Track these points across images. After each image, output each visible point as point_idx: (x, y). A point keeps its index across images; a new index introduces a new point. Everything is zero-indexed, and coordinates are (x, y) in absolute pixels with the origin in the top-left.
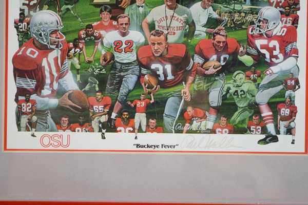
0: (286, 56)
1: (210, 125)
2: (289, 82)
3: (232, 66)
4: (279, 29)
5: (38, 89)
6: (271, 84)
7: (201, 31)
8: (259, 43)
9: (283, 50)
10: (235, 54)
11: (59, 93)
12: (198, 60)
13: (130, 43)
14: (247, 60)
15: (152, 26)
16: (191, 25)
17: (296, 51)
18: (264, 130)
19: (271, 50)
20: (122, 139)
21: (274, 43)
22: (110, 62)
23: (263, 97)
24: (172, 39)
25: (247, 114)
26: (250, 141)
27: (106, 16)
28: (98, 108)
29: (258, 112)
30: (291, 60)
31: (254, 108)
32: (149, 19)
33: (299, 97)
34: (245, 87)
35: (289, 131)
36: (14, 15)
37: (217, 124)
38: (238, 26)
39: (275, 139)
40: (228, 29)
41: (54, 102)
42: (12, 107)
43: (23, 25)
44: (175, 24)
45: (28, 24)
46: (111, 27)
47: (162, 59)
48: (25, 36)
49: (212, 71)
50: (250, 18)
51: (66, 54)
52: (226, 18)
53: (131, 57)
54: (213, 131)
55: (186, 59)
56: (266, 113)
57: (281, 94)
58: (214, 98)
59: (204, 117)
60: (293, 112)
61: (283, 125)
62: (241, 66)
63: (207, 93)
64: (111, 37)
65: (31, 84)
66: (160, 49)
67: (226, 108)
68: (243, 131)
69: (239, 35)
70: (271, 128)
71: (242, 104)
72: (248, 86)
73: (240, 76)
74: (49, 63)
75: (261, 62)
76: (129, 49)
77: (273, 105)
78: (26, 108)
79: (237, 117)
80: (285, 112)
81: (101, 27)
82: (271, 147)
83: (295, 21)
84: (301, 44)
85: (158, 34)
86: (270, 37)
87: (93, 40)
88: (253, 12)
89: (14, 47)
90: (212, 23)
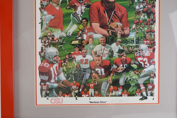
0: (150, 64)
1: (120, 93)
2: (152, 75)
3: (129, 69)
4: (147, 53)
5: (49, 80)
6: (145, 76)
7: (116, 55)
8: (139, 59)
9: (149, 62)
10: (130, 64)
11: (58, 82)
12: (115, 66)
13: (87, 60)
14: (135, 66)
15: (96, 53)
16: (112, 52)
17: (154, 62)
18: (142, 95)
19: (144, 62)
20: (84, 100)
21: (145, 59)
23: (141, 81)
24: (104, 58)
25: (135, 88)
26: (136, 99)
27: (77, 49)
28: (74, 87)
29: (139, 87)
30: (152, 66)
31: (138, 86)
32: (95, 50)
33: (156, 81)
34: (134, 77)
35: (152, 95)
36: (39, 49)
38: (131, 52)
39: (146, 98)
40: (127, 54)
41: (56, 85)
42: (39, 87)
43: (42, 54)
44: (105, 52)
45: (45, 53)
46: (79, 54)
47: (100, 67)
48: (43, 58)
49: (120, 71)
50: (135, 49)
51: (60, 65)
52: (126, 49)
53: (87, 66)
54: (121, 96)
55: (110, 66)
56: (143, 87)
57: (149, 80)
58: (122, 82)
59: (118, 90)
60: (153, 87)
61: (149, 92)
62: (132, 69)
63: (118, 80)
64: (79, 58)
65: (46, 78)
66: (99, 62)
67: (127, 86)
68: (133, 95)
69: (132, 56)
70: (144, 93)
71: (133, 84)
72: (135, 77)
73: (132, 73)
74: (53, 69)
75: (140, 67)
76: (86, 63)
77: (145, 84)
78: (45, 88)
79: (131, 90)
80: (150, 87)
81: (75, 54)
82: (145, 101)
83: (154, 50)
84: (156, 59)
85: (99, 56)
86: (144, 57)
87: (72, 59)
88: (137, 47)
89: (39, 63)
90: (120, 51)
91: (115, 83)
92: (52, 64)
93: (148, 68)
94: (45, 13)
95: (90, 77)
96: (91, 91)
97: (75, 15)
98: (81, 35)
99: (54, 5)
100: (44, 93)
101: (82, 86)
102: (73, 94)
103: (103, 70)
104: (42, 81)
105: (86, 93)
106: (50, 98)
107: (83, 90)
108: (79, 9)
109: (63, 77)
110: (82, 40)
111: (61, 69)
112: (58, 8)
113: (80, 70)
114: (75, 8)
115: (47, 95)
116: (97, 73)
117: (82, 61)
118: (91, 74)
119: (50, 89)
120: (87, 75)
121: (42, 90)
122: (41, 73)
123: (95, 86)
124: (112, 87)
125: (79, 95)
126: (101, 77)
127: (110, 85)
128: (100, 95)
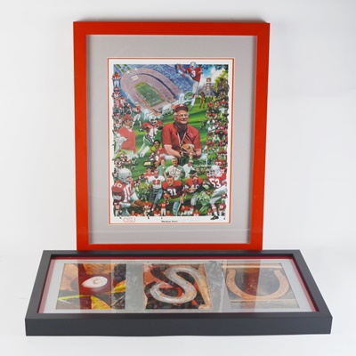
0: (222, 185)
1: (191, 213)
2: (223, 195)
3: (200, 189)
4: (219, 174)
5: (122, 200)
6: (216, 196)
7: (188, 176)
8: (211, 180)
9: (220, 183)
10: (201, 185)
11: (130, 201)
12: (186, 187)
13: (159, 181)
14: (206, 187)
15: (168, 174)
16: (184, 173)
17: (226, 183)
18: (213, 214)
19: (216, 183)
20: (156, 219)
21: (217, 180)
22: (151, 189)
23: (212, 201)
24: (176, 179)
25: (206, 208)
26: (207, 219)
27: (149, 170)
28: (146, 207)
30: (224, 186)
31: (209, 206)
32: (166, 171)
33: (227, 201)
34: (205, 198)
35: (223, 214)
36: (112, 171)
37: (194, 212)
38: (203, 173)
39: (217, 218)
40: (199, 175)
41: (129, 205)
42: (112, 207)
43: (115, 175)
44: (177, 173)
45: (118, 174)
46: (151, 175)
47: (172, 187)
48: (116, 179)
49: (192, 191)
50: (207, 170)
51: (133, 186)
52: (198, 170)
53: (160, 186)
54: (192, 215)
55: (182, 187)
56: (214, 207)
57: (220, 200)
58: (193, 202)
59: (189, 210)
60: (225, 207)
61: (220, 212)
63: (189, 201)
64: (151, 179)
65: (119, 198)
66: (171, 183)
67: (198, 206)
68: (205, 215)
69: (203, 177)
70: (216, 213)
71: (204, 204)
72: (206, 197)
73: (203, 193)
74: (126, 189)
75: (212, 187)
76: (158, 183)
77: (216, 204)
78: (118, 207)
79: (202, 209)
80: (221, 207)
81: (147, 175)
82: (216, 221)
83: (226, 171)
84: (228, 180)
85: (170, 177)
86: (215, 178)
87: (144, 180)
88: (209, 167)
89: (112, 183)
90: (192, 172)
91: (187, 203)
92: (124, 184)
93: (220, 189)
94: (118, 135)
95: (162, 197)
96: (163, 210)
97: (148, 137)
98: (153, 157)
99: (127, 127)
100: (117, 212)
101: (154, 206)
102: (145, 213)
103: (175, 190)
104: (115, 201)
105: (159, 212)
106: (123, 218)
107: (155, 209)
108: (152, 131)
109: (135, 197)
110: (155, 161)
111: (134, 189)
112: (130, 130)
113: (152, 190)
114: (148, 130)
115: (120, 214)
116: (169, 193)
117: (154, 181)
118: (163, 194)
119: (123, 209)
120: (159, 196)
121: (115, 210)
122: (114, 194)
123: (166, 206)
124: (183, 207)
125: (151, 214)
126: (173, 197)
127: (182, 204)
128: (171, 214)
